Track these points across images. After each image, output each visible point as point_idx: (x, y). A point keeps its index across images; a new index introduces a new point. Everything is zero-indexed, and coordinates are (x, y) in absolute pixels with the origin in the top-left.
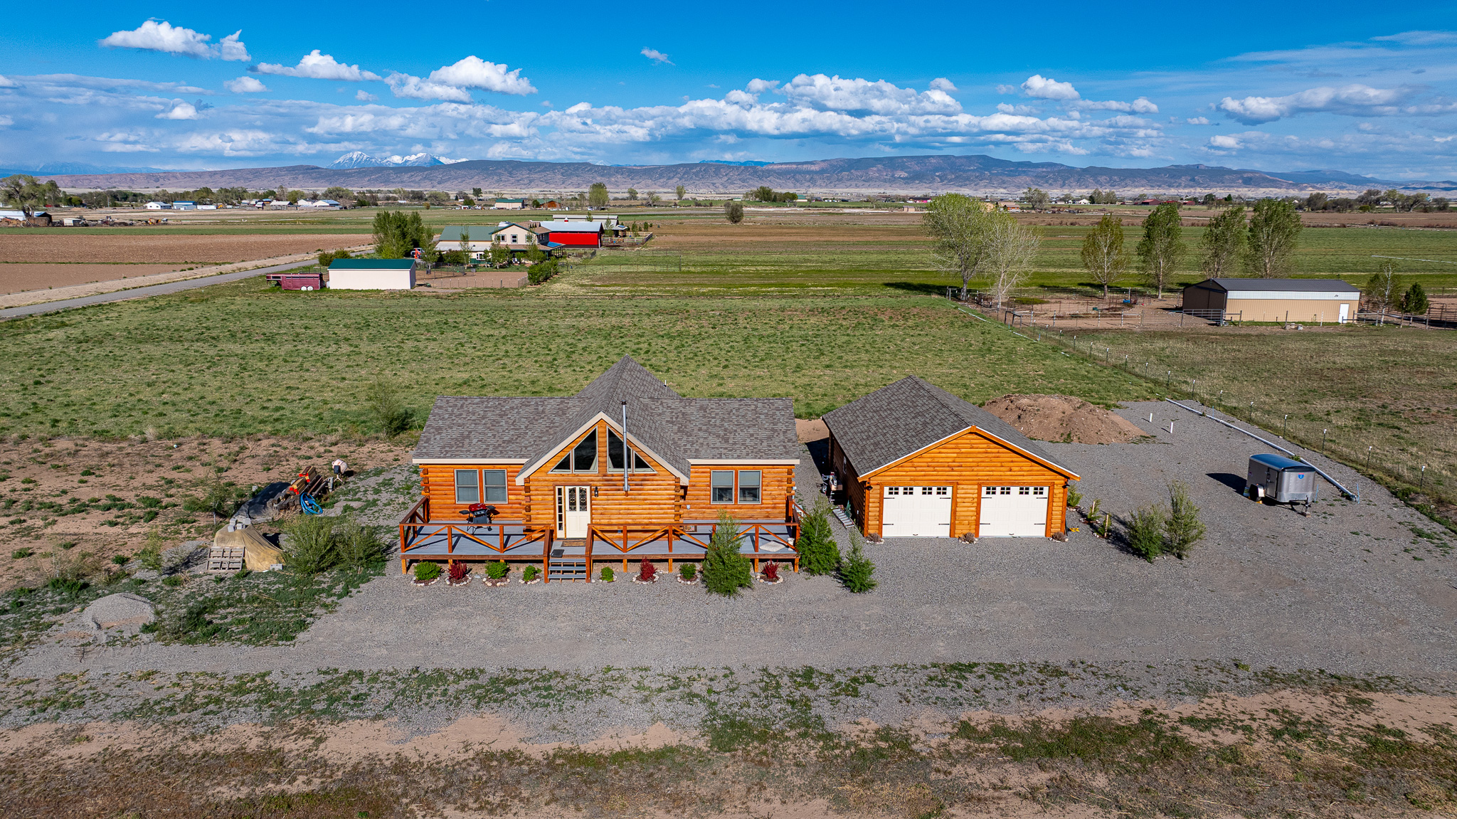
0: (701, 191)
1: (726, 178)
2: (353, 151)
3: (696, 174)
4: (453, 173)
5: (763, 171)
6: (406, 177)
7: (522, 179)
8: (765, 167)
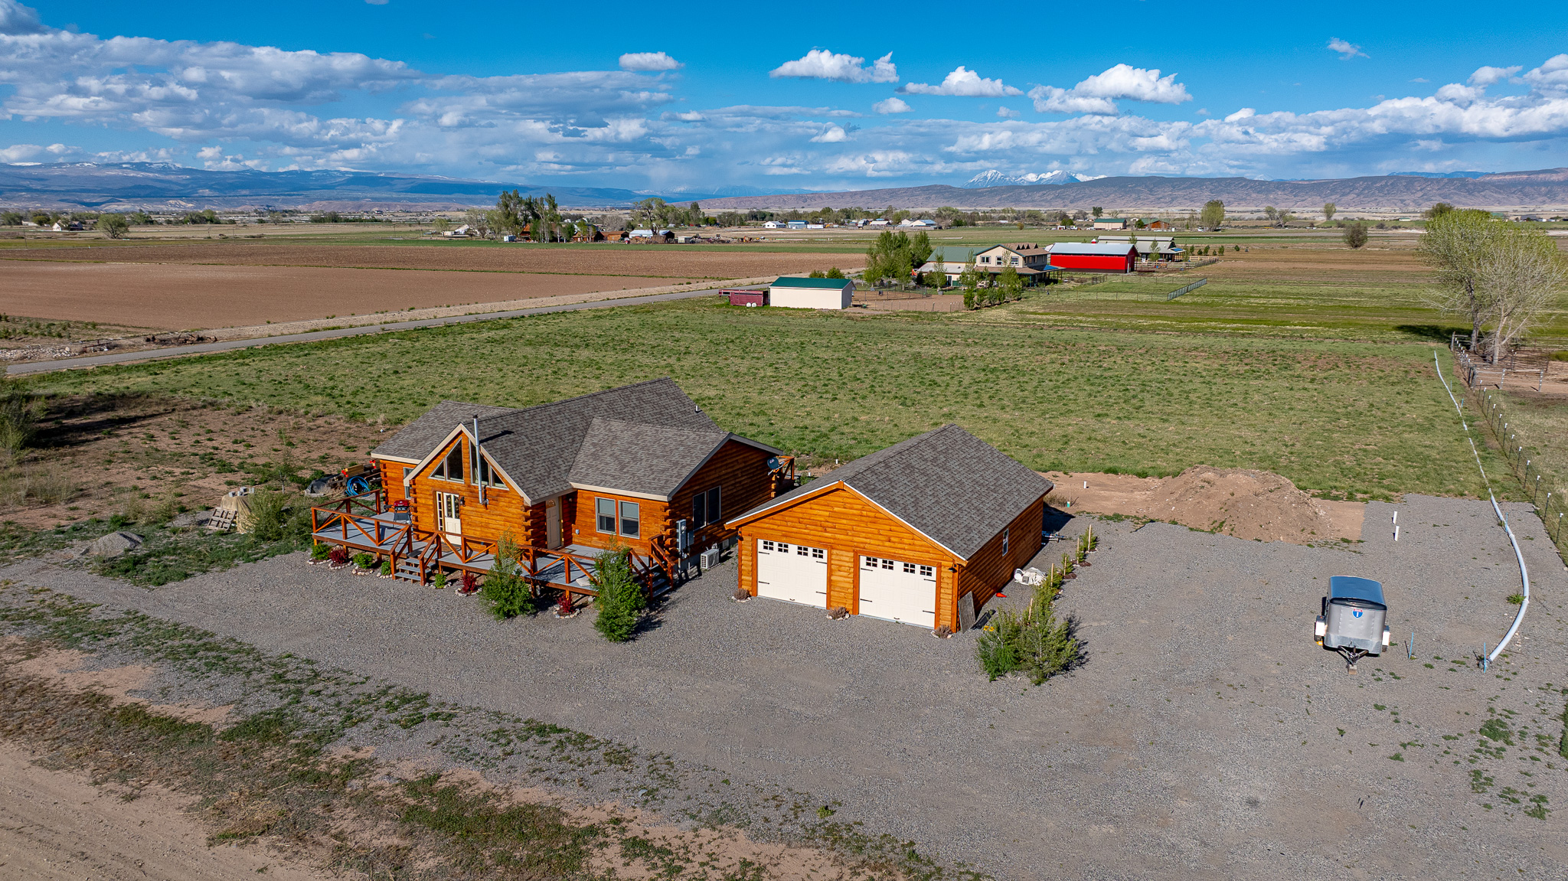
0: (1383, 209)
1: (1420, 194)
2: (988, 169)
3: (1381, 189)
4: (1087, 191)
5: (1475, 184)
6: (1037, 196)
7: (1164, 197)
8: (1481, 179)
